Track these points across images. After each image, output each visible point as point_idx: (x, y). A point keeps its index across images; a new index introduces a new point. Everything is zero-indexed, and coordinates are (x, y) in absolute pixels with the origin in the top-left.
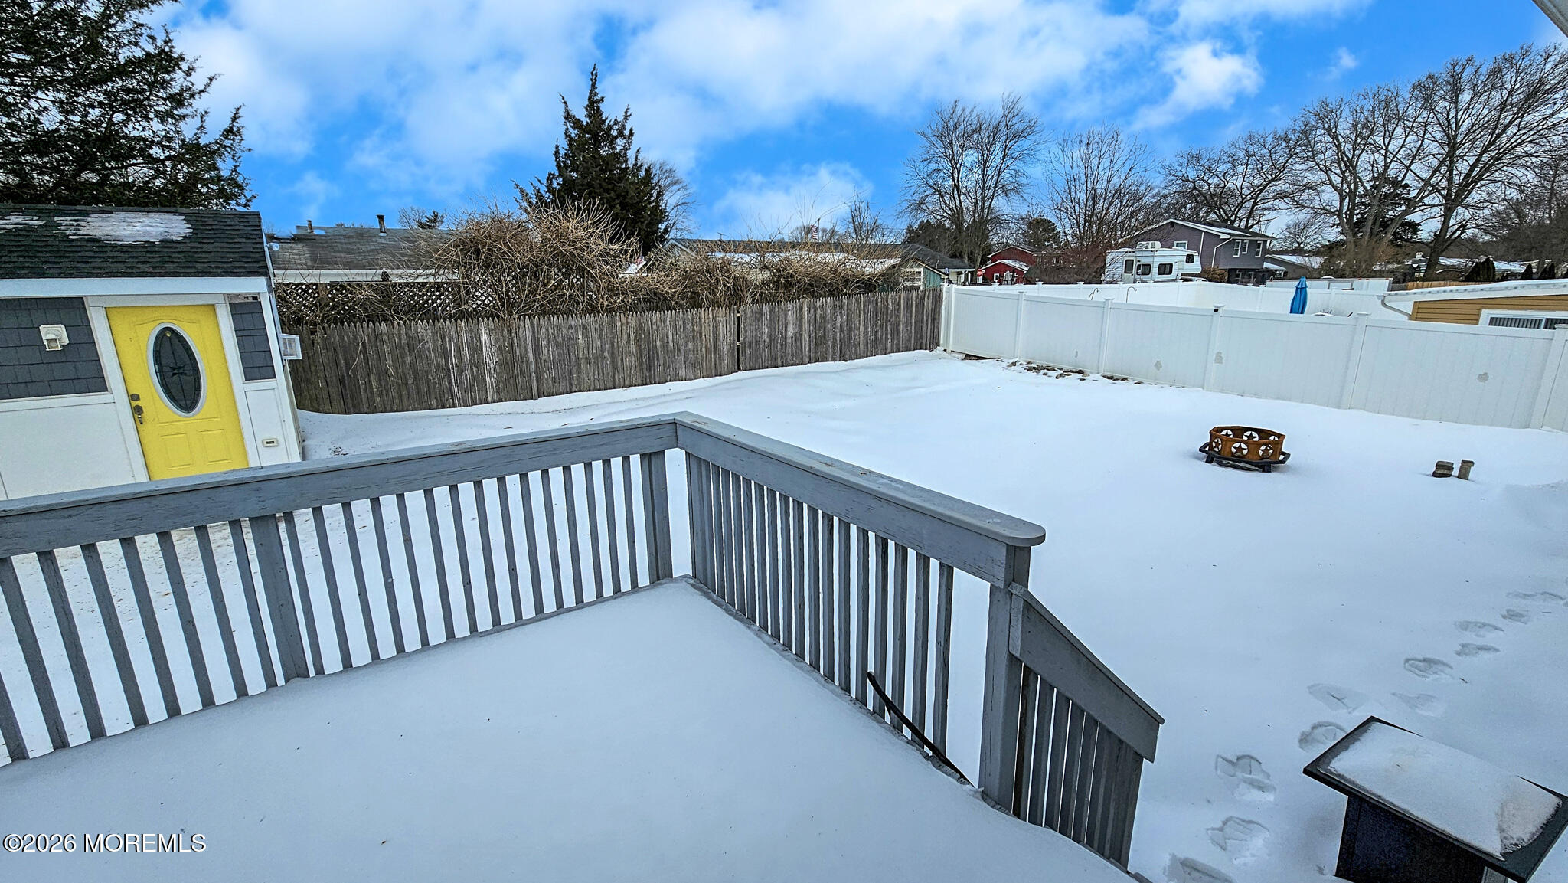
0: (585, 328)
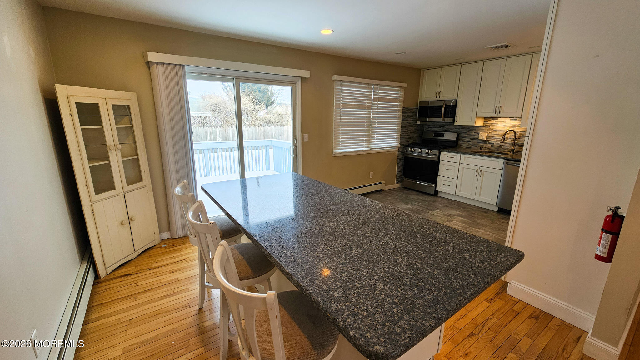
0: (248, 131)
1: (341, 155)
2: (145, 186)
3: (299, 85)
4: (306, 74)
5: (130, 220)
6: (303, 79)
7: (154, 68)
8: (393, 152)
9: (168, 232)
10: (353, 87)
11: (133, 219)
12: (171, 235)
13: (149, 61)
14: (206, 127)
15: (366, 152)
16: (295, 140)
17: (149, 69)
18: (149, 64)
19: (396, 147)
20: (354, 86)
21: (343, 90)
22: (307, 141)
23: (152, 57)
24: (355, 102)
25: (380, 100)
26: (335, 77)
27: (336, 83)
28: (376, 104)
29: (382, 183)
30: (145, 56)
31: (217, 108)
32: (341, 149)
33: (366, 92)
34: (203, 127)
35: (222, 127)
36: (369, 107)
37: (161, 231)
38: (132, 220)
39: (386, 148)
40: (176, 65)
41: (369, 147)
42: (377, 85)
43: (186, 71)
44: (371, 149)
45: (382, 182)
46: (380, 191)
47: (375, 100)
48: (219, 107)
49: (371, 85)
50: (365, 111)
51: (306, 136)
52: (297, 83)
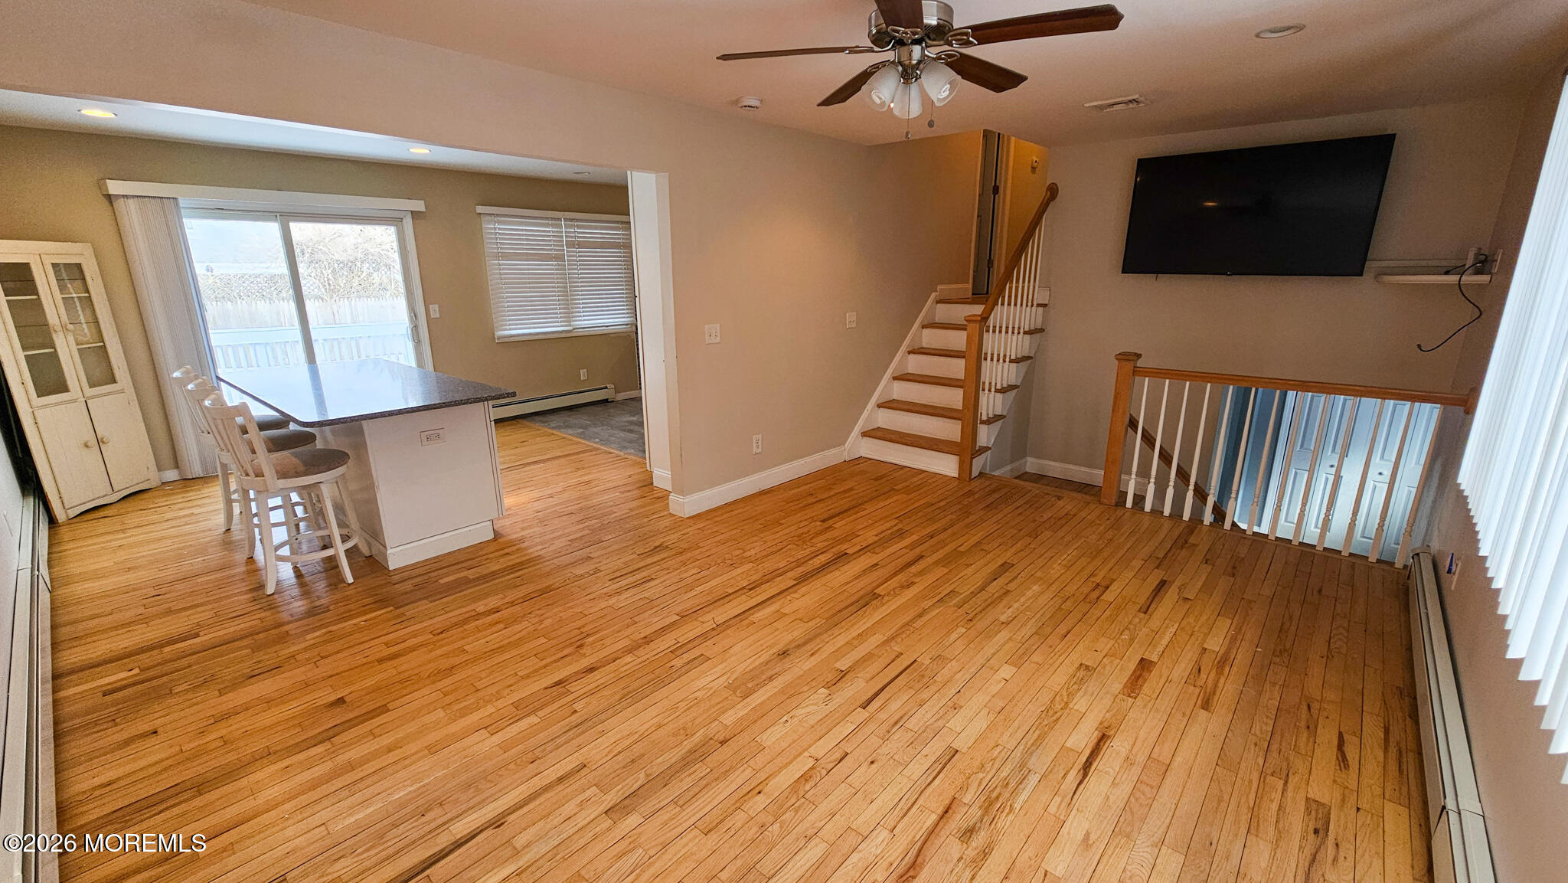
1: (512, 339)
2: (122, 391)
3: (408, 222)
4: (419, 205)
5: (100, 442)
6: (415, 215)
7: (120, 204)
8: (625, 335)
9: (175, 470)
10: (521, 224)
11: (104, 440)
12: (180, 474)
13: (110, 193)
14: (276, 301)
15: (564, 335)
16: (413, 314)
17: (112, 205)
18: (109, 198)
19: (627, 325)
20: (522, 222)
21: (499, 229)
22: (438, 316)
23: (114, 187)
24: (527, 249)
25: (581, 245)
26: (480, 209)
27: (484, 219)
28: (574, 252)
29: (607, 388)
30: (101, 185)
31: (303, 254)
32: (510, 329)
33: (549, 231)
34: (268, 301)
35: (322, 299)
36: (559, 258)
37: (160, 468)
38: (103, 442)
39: (607, 326)
40: (162, 198)
41: (570, 326)
42: (571, 220)
43: (181, 206)
44: (574, 329)
45: (608, 386)
46: (606, 401)
47: (570, 244)
48: (310, 251)
49: (560, 219)
50: (552, 265)
51: (435, 309)
52: (404, 220)
